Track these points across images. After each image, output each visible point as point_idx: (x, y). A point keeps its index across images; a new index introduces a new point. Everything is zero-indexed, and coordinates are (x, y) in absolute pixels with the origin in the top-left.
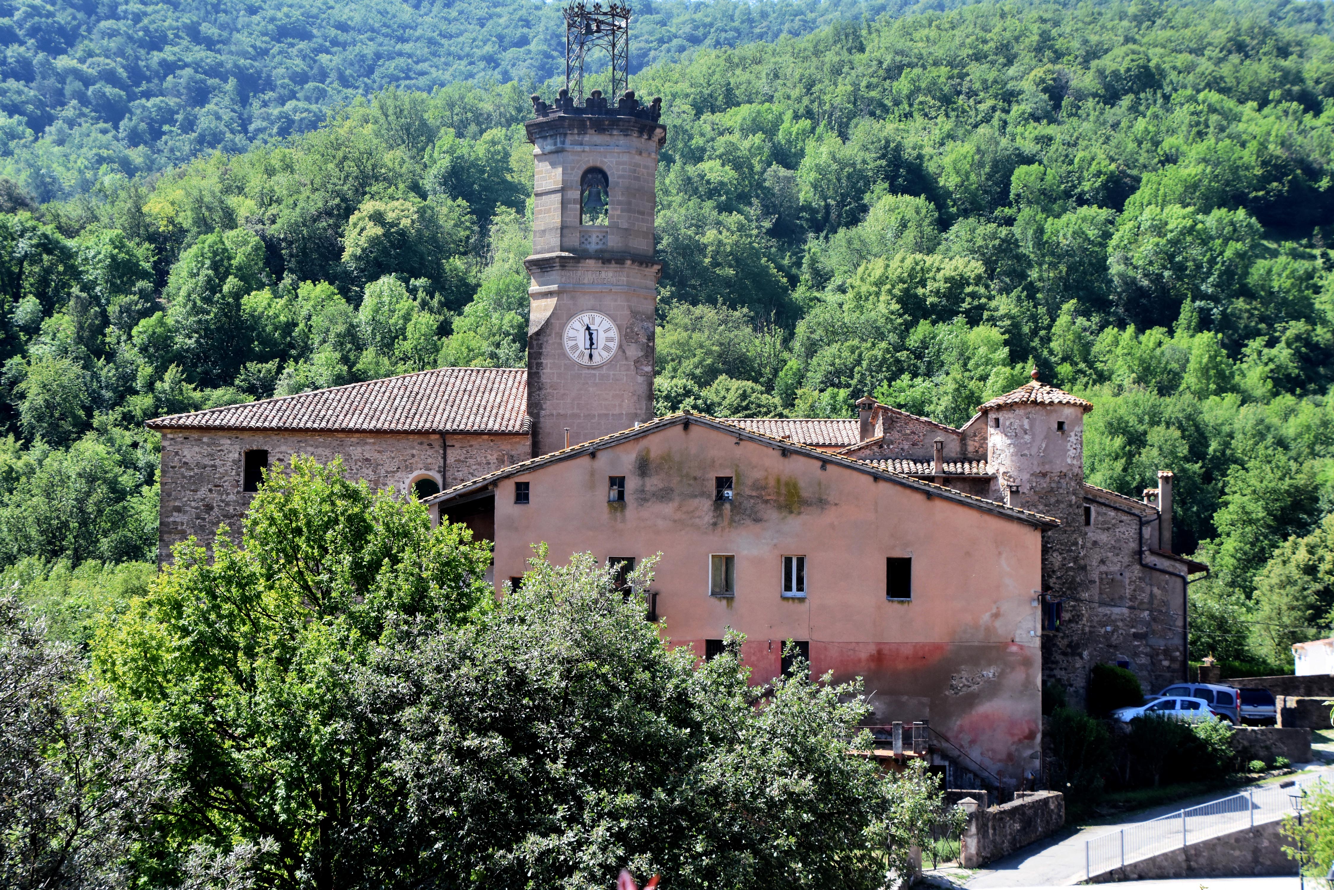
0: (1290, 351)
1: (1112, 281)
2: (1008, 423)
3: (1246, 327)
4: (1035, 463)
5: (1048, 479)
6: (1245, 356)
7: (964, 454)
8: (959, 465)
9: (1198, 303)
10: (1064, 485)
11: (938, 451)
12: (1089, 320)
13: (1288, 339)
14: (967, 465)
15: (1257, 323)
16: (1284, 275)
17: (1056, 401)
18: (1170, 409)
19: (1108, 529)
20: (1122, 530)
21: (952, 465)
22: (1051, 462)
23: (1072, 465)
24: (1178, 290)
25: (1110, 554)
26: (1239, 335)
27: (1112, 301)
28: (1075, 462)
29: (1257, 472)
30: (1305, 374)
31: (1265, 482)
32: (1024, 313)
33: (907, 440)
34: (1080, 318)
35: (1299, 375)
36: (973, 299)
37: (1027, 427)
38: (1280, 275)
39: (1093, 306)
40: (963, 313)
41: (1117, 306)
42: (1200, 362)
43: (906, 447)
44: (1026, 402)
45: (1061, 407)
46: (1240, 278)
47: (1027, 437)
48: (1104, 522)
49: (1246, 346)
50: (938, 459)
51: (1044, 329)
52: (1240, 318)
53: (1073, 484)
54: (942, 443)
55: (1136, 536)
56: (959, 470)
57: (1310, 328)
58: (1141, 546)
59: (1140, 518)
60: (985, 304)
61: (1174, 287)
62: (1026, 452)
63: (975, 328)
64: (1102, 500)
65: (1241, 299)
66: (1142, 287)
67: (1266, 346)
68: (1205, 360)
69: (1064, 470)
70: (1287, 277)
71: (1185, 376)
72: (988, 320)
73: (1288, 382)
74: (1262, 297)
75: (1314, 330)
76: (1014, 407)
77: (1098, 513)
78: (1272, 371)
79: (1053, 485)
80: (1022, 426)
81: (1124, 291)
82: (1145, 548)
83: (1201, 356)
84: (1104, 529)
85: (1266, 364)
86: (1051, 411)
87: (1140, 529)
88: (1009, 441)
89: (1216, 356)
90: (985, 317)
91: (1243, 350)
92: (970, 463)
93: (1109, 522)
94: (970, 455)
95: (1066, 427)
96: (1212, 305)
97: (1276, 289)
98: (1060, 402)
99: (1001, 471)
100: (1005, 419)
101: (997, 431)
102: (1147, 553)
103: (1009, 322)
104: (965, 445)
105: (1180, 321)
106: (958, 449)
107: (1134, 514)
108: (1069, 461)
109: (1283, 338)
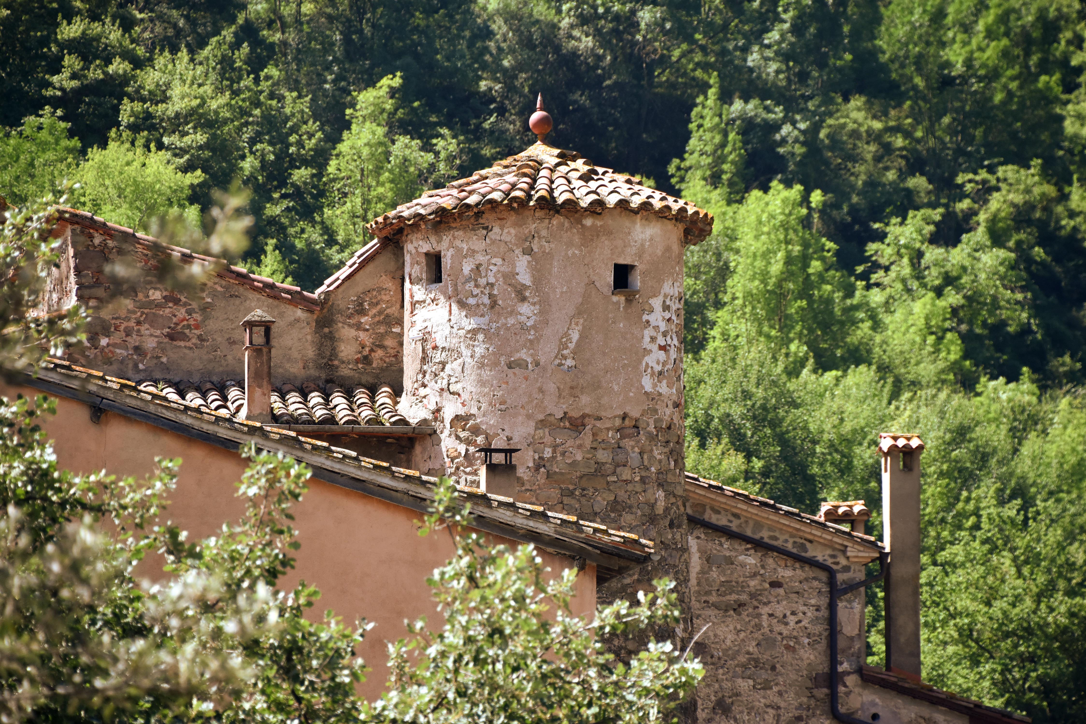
0: (1002, 253)
1: (488, 34)
2: (467, 268)
3: (872, 184)
4: (551, 387)
5: (587, 439)
6: (876, 266)
7: (332, 368)
8: (315, 398)
9: (738, 106)
10: (634, 455)
11: (257, 351)
12: (427, 147)
13: (993, 220)
14: (338, 400)
15: (903, 175)
16: (981, 26)
17: (612, 200)
18: (706, 392)
19: (739, 607)
20: (779, 610)
21: (293, 397)
22: (596, 386)
23: (653, 397)
24: (678, 70)
25: (744, 685)
26: (853, 210)
27: (487, 98)
28: (663, 388)
29: (977, 572)
30: (1044, 326)
31: (999, 605)
32: (244, 113)
33: (152, 321)
34: (403, 140)
35: (1026, 330)
36: (86, 59)
37: (525, 278)
38: (967, 28)
39: (432, 107)
40: (55, 103)
41: (502, 111)
42: (764, 276)
43: (150, 344)
44: (523, 203)
45: (624, 222)
46: (856, 35)
47: (525, 309)
48: (728, 588)
49: (881, 237)
50: (256, 376)
51: (306, 163)
52: (854, 158)
53: (658, 453)
54: (267, 327)
55: (820, 629)
56: (319, 413)
57: (1050, 190)
58: (833, 662)
59: (831, 573)
60: (125, 80)
61: (664, 61)
62: (523, 355)
63: (95, 154)
64: (722, 521)
65: (857, 102)
66: (574, 54)
67: (934, 240)
68: (776, 268)
69: (635, 413)
70: (990, 34)
71: (723, 315)
72: (134, 128)
73: (999, 348)
74: (918, 95)
75: (1064, 197)
76: (488, 219)
77: (709, 559)
78: (955, 311)
79: (603, 456)
80: (510, 277)
81: (519, 67)
82: (844, 667)
83: (767, 255)
84: (725, 609)
85: (939, 292)
86: (597, 233)
87: (832, 607)
88: (470, 324)
89: (805, 260)
90: (125, 118)
91: (872, 247)
92: (349, 395)
93: (743, 587)
94: (345, 371)
95: (637, 280)
96: (779, 112)
97: (959, 68)
98: (623, 204)
99: (448, 413)
100: (460, 256)
101: (435, 291)
102: (851, 680)
103: (200, 138)
104: (331, 338)
105: (690, 160)
106: (311, 353)
107: (813, 563)
108: (647, 384)
109: (982, 217)
